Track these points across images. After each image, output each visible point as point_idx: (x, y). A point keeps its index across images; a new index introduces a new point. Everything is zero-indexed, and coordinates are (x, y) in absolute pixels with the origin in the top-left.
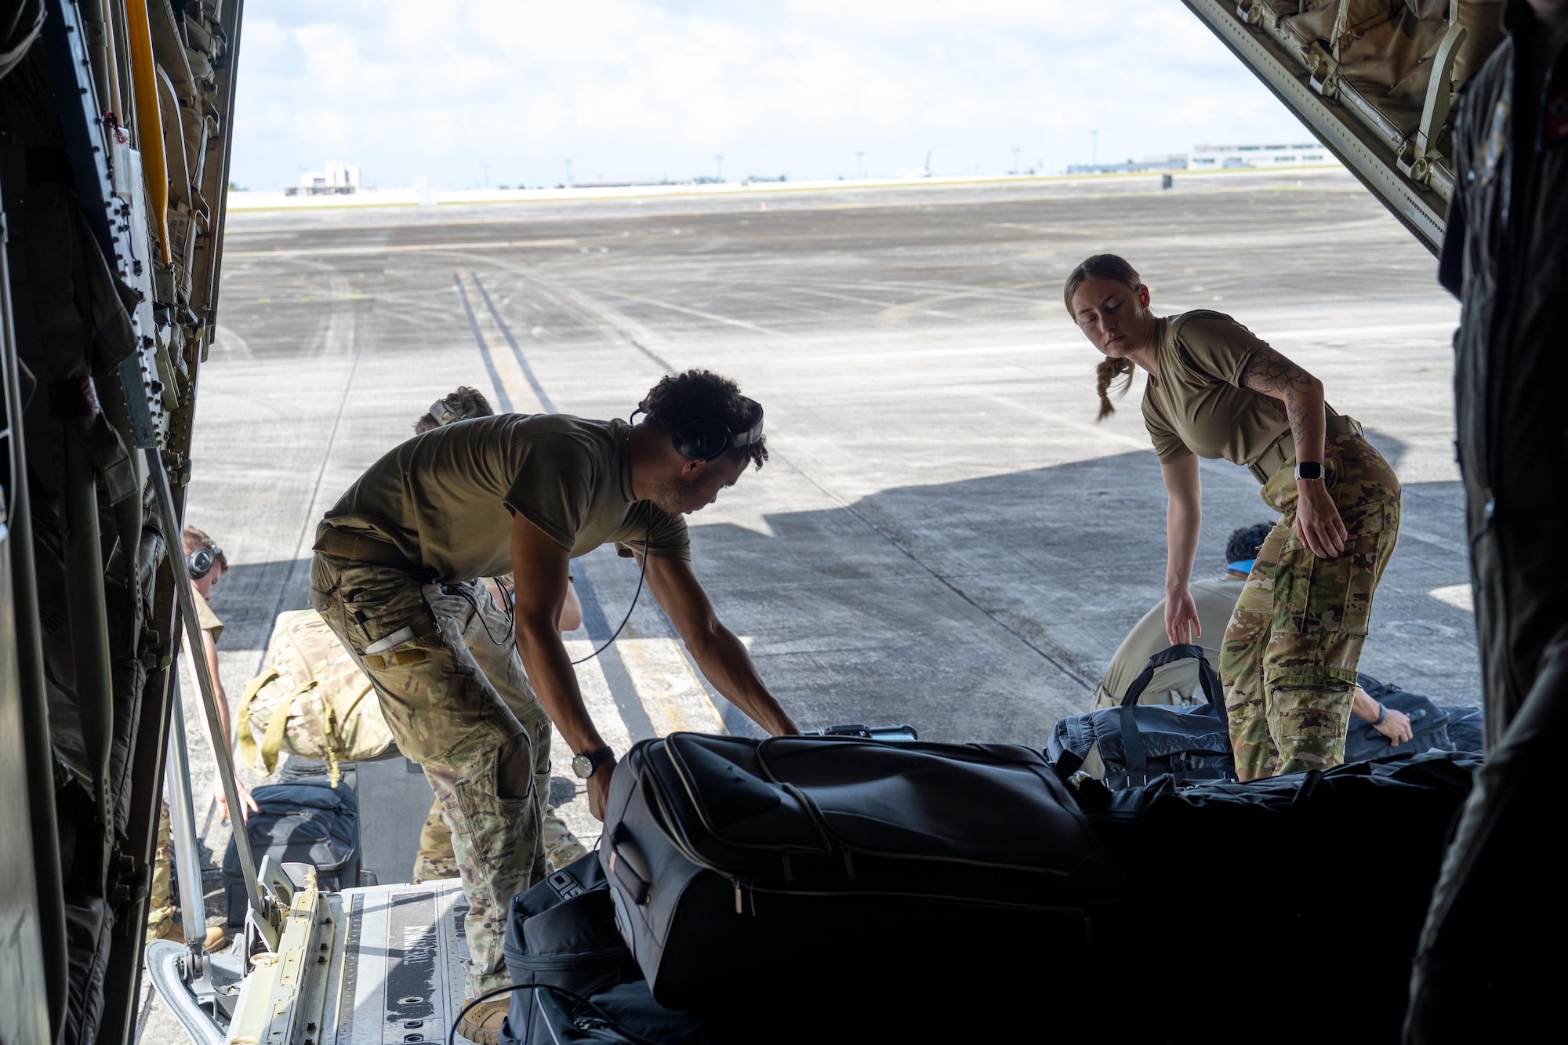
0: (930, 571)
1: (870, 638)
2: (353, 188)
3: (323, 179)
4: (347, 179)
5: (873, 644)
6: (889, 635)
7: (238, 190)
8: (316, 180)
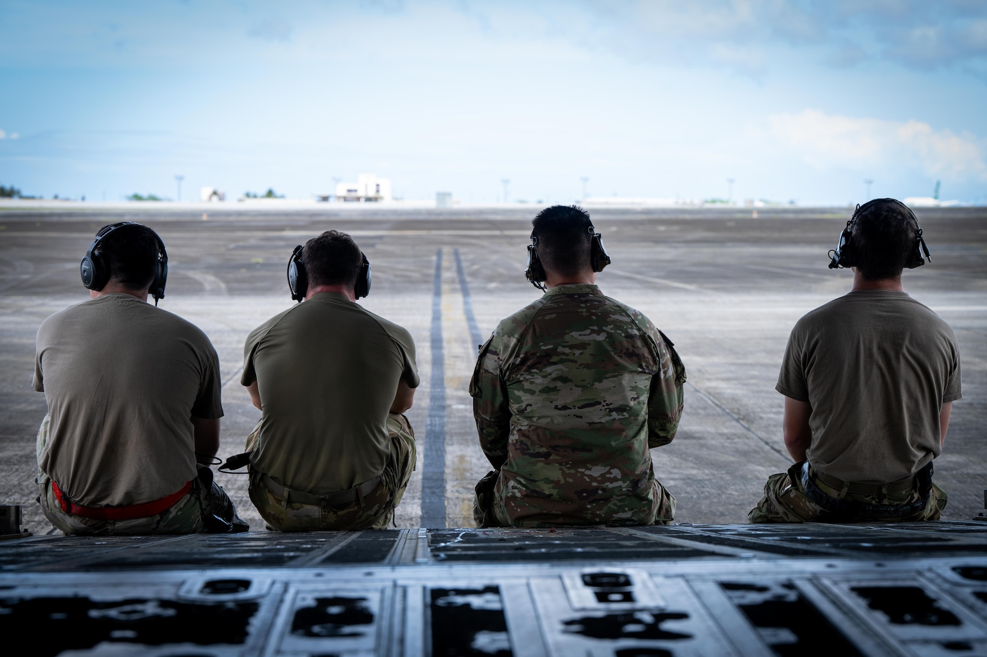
0: (760, 438)
1: (675, 473)
2: (382, 198)
3: (356, 191)
4: (378, 191)
5: (676, 476)
6: (694, 472)
7: (276, 197)
8: (349, 191)
